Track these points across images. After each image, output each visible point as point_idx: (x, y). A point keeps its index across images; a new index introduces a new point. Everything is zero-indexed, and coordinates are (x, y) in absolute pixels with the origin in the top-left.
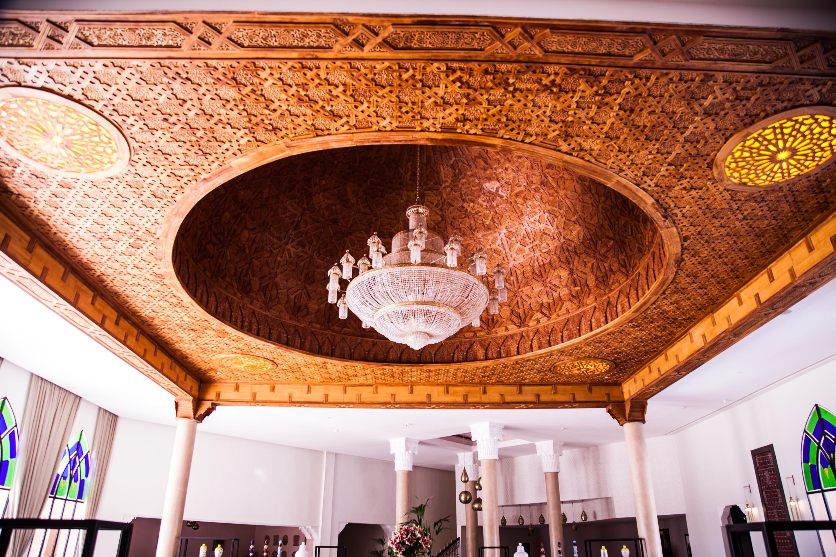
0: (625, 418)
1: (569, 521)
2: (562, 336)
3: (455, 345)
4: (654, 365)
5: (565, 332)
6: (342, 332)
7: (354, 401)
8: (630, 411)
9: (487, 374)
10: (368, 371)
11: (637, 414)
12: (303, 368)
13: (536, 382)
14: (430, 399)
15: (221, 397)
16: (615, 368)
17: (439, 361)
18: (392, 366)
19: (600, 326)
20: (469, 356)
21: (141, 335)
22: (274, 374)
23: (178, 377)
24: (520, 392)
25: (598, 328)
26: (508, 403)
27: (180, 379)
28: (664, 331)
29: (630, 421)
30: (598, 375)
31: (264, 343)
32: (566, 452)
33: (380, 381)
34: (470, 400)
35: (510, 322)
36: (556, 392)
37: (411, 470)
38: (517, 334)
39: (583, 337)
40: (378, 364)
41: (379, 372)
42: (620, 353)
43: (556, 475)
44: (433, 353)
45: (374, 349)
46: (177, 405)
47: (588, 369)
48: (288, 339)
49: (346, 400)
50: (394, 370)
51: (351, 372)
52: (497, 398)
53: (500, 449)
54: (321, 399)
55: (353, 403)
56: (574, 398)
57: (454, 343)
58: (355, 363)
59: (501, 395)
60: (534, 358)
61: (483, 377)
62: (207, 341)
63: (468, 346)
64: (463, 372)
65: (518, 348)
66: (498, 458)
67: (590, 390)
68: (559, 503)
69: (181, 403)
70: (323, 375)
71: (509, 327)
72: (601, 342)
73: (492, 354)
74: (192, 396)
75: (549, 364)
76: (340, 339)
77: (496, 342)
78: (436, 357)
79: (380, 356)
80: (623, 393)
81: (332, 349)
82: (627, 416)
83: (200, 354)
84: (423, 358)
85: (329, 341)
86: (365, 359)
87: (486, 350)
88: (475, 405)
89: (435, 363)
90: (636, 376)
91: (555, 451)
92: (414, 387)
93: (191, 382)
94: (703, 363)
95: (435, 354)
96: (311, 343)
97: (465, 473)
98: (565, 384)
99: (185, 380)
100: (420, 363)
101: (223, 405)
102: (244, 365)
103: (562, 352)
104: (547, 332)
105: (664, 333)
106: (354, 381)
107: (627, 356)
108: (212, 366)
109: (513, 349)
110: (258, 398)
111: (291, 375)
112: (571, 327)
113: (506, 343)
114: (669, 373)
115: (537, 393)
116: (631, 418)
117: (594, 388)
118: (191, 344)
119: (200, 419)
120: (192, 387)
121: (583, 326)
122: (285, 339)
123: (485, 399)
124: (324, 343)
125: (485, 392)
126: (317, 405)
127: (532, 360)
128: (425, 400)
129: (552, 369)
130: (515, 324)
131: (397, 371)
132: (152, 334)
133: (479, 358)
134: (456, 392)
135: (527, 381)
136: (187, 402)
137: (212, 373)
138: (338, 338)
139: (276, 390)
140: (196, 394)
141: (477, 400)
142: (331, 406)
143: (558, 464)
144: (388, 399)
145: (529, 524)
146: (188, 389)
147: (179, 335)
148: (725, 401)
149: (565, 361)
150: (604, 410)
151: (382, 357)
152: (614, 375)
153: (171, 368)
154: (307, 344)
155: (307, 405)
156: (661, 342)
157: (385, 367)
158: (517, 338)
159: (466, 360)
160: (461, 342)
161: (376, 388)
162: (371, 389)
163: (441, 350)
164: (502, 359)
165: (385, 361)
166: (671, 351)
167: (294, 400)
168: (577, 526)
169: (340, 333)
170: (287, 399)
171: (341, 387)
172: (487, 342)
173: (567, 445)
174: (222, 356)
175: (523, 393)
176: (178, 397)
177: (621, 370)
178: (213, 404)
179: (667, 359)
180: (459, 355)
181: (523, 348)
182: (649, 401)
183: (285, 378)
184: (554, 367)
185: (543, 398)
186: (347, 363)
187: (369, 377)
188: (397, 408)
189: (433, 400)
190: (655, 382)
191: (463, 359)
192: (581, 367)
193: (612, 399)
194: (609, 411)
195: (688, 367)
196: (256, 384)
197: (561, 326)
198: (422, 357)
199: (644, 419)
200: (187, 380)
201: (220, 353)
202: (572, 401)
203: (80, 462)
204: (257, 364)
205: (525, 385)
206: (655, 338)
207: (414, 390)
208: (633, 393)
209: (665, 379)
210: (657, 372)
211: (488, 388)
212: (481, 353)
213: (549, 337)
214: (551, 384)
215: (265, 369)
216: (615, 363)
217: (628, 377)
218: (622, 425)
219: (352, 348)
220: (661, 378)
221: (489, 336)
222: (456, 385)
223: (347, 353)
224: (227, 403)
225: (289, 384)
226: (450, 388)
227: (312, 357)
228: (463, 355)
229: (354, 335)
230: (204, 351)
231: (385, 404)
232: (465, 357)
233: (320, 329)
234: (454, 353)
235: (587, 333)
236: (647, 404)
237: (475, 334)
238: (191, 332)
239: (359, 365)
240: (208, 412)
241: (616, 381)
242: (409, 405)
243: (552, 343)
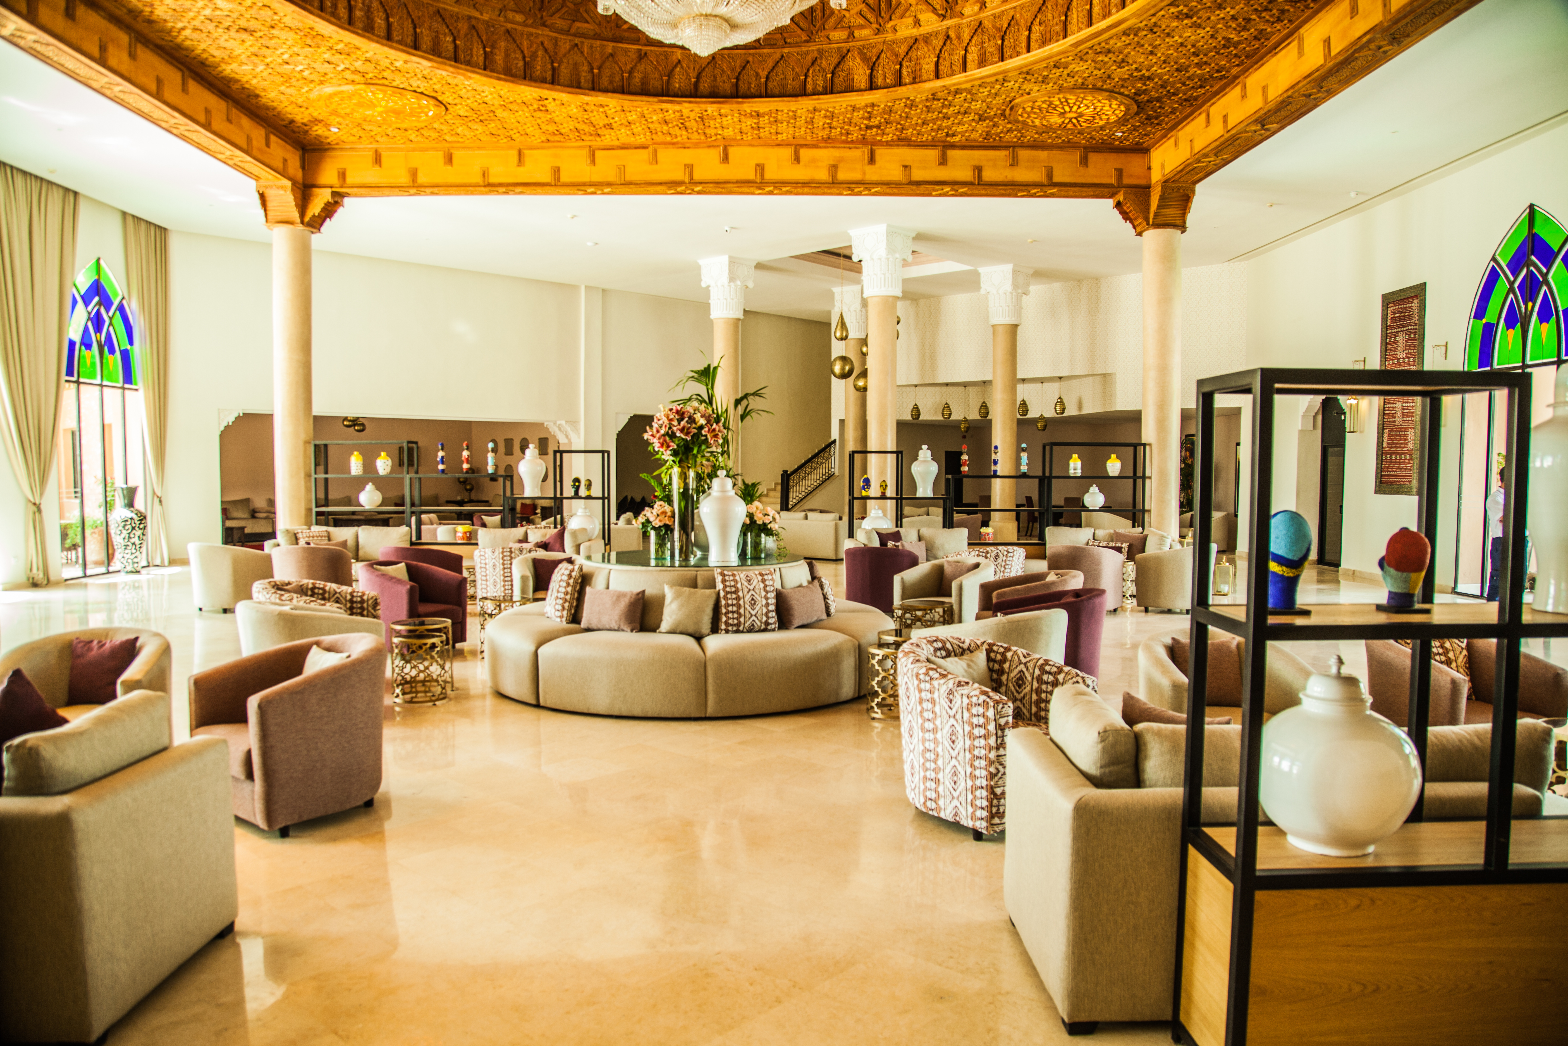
0: (1147, 219)
1: (1032, 414)
2: (1029, 38)
3: (809, 59)
4: (1217, 108)
5: (1036, 28)
6: (573, 30)
7: (611, 179)
8: (1159, 207)
9: (875, 121)
10: (633, 117)
11: (1172, 212)
12: (500, 113)
13: (975, 141)
14: (762, 175)
15: (349, 180)
16: (1137, 114)
17: (776, 91)
18: (679, 103)
19: (1110, 14)
20: (836, 80)
21: (139, 46)
22: (445, 128)
23: (249, 140)
24: (943, 161)
25: (1104, 17)
26: (918, 183)
27: (255, 143)
28: (1245, 29)
29: (1157, 226)
30: (1102, 128)
31: (405, 56)
32: (1037, 289)
33: (659, 138)
34: (842, 176)
35: (924, 7)
36: (1014, 163)
37: (742, 317)
38: (937, 33)
39: (1071, 39)
40: (651, 99)
41: (655, 118)
42: (1149, 78)
43: (1014, 329)
44: (763, 74)
45: (641, 67)
46: (262, 197)
47: (1081, 115)
48: (456, 47)
49: (596, 178)
50: (686, 112)
51: (598, 119)
52: (895, 174)
53: (905, 281)
54: (547, 178)
55: (609, 184)
56: (1050, 176)
57: (807, 53)
58: (602, 98)
59: (905, 167)
60: (968, 86)
61: (868, 127)
62: (286, 57)
63: (835, 60)
64: (825, 117)
65: (937, 64)
66: (900, 294)
67: (1085, 161)
68: (1014, 381)
69: (270, 194)
70: (544, 127)
71: (922, 17)
72: (1109, 51)
73: (885, 78)
74: (290, 179)
75: (999, 100)
76: (568, 46)
77: (892, 51)
78: (770, 84)
79: (655, 83)
80: (1149, 168)
81: (554, 69)
82: (1152, 215)
83: (282, 88)
84: (743, 87)
85: (546, 50)
86: (623, 90)
87: (872, 70)
88: (854, 187)
89: (767, 96)
90: (1180, 134)
91: (1015, 285)
92: (731, 150)
93: (279, 150)
94: (1316, 106)
95: (767, 78)
96: (507, 55)
97: (843, 325)
98: (1035, 146)
99: (268, 144)
100: (737, 97)
101: (356, 196)
102: (379, 109)
103: (1027, 73)
104: (999, 30)
105: (1245, 34)
106: (609, 139)
107: (1162, 86)
108: (315, 114)
109: (928, 66)
110: (422, 179)
111: (480, 128)
112: (1050, 16)
113: (913, 54)
114: (1242, 125)
115: (976, 163)
116: (1159, 220)
117: (1093, 157)
118: (255, 65)
119: (316, 224)
120: (285, 160)
121: (1074, 15)
122: (451, 47)
123: (872, 174)
124: (534, 55)
125: (872, 160)
126: (539, 189)
127: (965, 90)
128: (751, 175)
129: (1008, 112)
130: (934, 10)
131: (692, 115)
132: (163, 43)
133: (856, 85)
134: (814, 161)
135: (957, 139)
136: (282, 192)
137: (319, 130)
138: (565, 44)
139: (455, 160)
140: (299, 175)
141: (857, 176)
142: (567, 190)
143: (1018, 309)
144: (679, 175)
145: (961, 418)
146: (279, 165)
147: (222, 42)
148: (1353, 195)
149: (1033, 94)
150: (1110, 202)
151: (658, 84)
152: (1135, 128)
153: (229, 120)
154: (499, 58)
155: (519, 189)
156: (1236, 56)
157: (665, 106)
158: (937, 42)
159: (830, 90)
160: (821, 52)
161: (655, 152)
162: (644, 154)
163: (779, 70)
164: (904, 89)
165: (665, 92)
166: (1255, 79)
167: (492, 180)
168: (1047, 423)
169: (567, 32)
170: (478, 179)
171: (585, 152)
172: (875, 51)
173: (1040, 275)
174: (328, 90)
175: (949, 164)
176: (263, 182)
177: (1149, 118)
178: (334, 194)
179: (1244, 96)
180: (817, 80)
181: (948, 63)
182: (1199, 187)
183: (470, 134)
184: (1012, 109)
185: (989, 175)
186: (586, 99)
187: (637, 128)
188: (699, 193)
189: (769, 175)
190: (1212, 146)
191: (825, 88)
192: (1067, 109)
193: (1126, 181)
194: (1118, 205)
195: (1284, 113)
196: (414, 150)
197: (1029, 16)
198: (741, 83)
199: (1185, 223)
200: (272, 145)
201: (321, 83)
202: (1046, 182)
203: (111, 319)
204: (404, 105)
205: (953, 146)
206: (1224, 46)
207: (730, 156)
208: (1168, 170)
209: (1233, 139)
210: (1221, 124)
211: (880, 152)
212: (860, 75)
213: (1003, 40)
214: (1007, 147)
215: (424, 118)
216: (1136, 101)
217: (1164, 136)
218: (1140, 234)
219: (595, 65)
220: (1227, 136)
221: (879, 38)
222: (815, 146)
223: (585, 76)
224: (362, 191)
225: (479, 148)
226: (803, 152)
227: (511, 85)
228: (825, 81)
229: (597, 37)
230: (287, 79)
231: (673, 186)
232: (829, 85)
233: (524, 24)
234: (806, 76)
235: (1080, 29)
236: (1193, 192)
237: (852, 34)
238: (245, 36)
239: (613, 102)
240: (329, 211)
241: (1138, 143)
242: (720, 187)
243: (1007, 52)
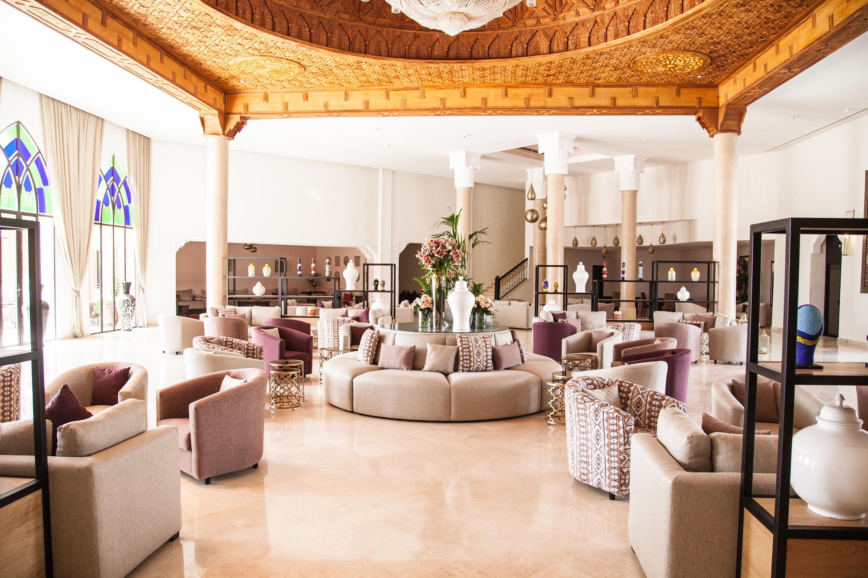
0: (716, 127)
1: (646, 244)
2: (645, 21)
3: (514, 36)
4: (761, 60)
5: (649, 15)
6: (377, 23)
7: (397, 107)
8: (724, 120)
9: (552, 72)
10: (411, 71)
11: (732, 123)
12: (335, 70)
13: (612, 82)
14: (486, 104)
15: (250, 110)
16: (711, 64)
17: (494, 56)
18: (438, 63)
19: (694, 5)
20: (529, 48)
21: (138, 38)
22: (304, 80)
23: (196, 88)
24: (593, 94)
25: (691, 8)
26: (578, 108)
27: (199, 90)
28: (778, 12)
29: (723, 131)
30: (689, 73)
31: (282, 40)
32: (649, 170)
33: (426, 83)
34: (533, 104)
35: (582, 5)
36: (636, 95)
37: (473, 186)
38: (590, 19)
39: (670, 21)
40: (421, 61)
41: (423, 72)
42: (718, 43)
43: (634, 193)
44: (487, 46)
45: (416, 43)
46: (202, 120)
47: (676, 66)
48: (311, 34)
49: (389, 107)
50: (441, 68)
51: (391, 73)
52: (564, 102)
53: (569, 165)
54: (361, 107)
55: (397, 110)
56: (657, 103)
57: (512, 33)
58: (393, 61)
59: (570, 98)
60: (608, 50)
61: (548, 75)
62: (217, 42)
63: (529, 37)
64: (523, 70)
65: (589, 38)
66: (567, 173)
67: (678, 93)
68: (635, 224)
69: (207, 118)
70: (360, 78)
71: (581, 10)
72: (694, 28)
73: (558, 47)
74: (217, 110)
75: (627, 58)
76: (374, 32)
77: (563, 30)
78: (490, 51)
79: (424, 52)
80: (718, 97)
81: (366, 45)
82: (719, 125)
83: (214, 59)
84: (475, 54)
85: (361, 35)
86: (405, 56)
87: (551, 42)
88: (540, 110)
89: (489, 58)
90: (737, 76)
91: (636, 167)
92: (468, 90)
93: (212, 94)
94: (823, 57)
95: (489, 48)
96: (340, 38)
97: (532, 191)
98: (648, 85)
99: (206, 91)
100: (471, 59)
101: (254, 119)
102: (267, 70)
103: (643, 42)
104: (627, 17)
105: (778, 15)
106: (397, 84)
107: (726, 48)
108: (232, 73)
109: (584, 39)
110: (290, 109)
111: (324, 79)
112: (657, 8)
113: (575, 32)
114: (776, 70)
115: (613, 96)
116: (725, 127)
117: (683, 91)
118: (200, 47)
119: (232, 134)
120: (215, 99)
121: (672, 7)
122: (308, 34)
123: (550, 102)
124: (355, 38)
125: (550, 95)
126: (357, 114)
127: (606, 52)
128: (479, 104)
129: (632, 65)
130: (588, 6)
131: (445, 70)
132: (151, 36)
133: (541, 51)
134: (516, 95)
135: (601, 81)
136: (213, 117)
137: (234, 82)
138: (372, 31)
139: (309, 98)
140: (223, 107)
141: (541, 104)
142: (373, 114)
143: (638, 181)
144: (437, 105)
145: (602, 246)
146: (211, 102)
147: (182, 35)
148: (847, 110)
149: (647, 54)
150: (694, 118)
151: (425, 52)
152: (709, 73)
153: (185, 78)
154: (335, 39)
155: (345, 114)
156: (773, 28)
157: (429, 65)
158: (590, 25)
159: (526, 54)
160: (520, 32)
161: (423, 92)
162: (417, 93)
163: (496, 43)
164: (569, 52)
165: (430, 57)
166: (785, 42)
167: (330, 109)
168: (654, 249)
169: (374, 24)
170: (322, 108)
171: (383, 92)
172: (552, 31)
173: (651, 161)
174: (239, 59)
175: (596, 96)
176: (203, 112)
177: (718, 67)
178: (242, 118)
179: (777, 52)
180: (518, 48)
181: (596, 37)
182: (749, 108)
183: (318, 83)
184: (634, 63)
185: (620, 102)
186: (384, 62)
187: (413, 78)
188: (449, 115)
189: (490, 104)
190: (758, 83)
191: (523, 53)
192: (668, 62)
193: (704, 104)
194: (699, 119)
195: (803, 61)
196: (286, 92)
197: (645, 8)
198: (473, 52)
199: (740, 129)
200: (208, 91)
201: (236, 56)
202: (655, 106)
203: (119, 189)
204: (281, 67)
205: (599, 86)
206: (765, 23)
207: (467, 93)
208: (729, 97)
209: (770, 78)
210: (763, 70)
211: (555, 90)
212: (544, 45)
213: (629, 23)
214: (631, 86)
215: (292, 74)
216: (710, 57)
217: (727, 77)
218: (712, 136)
219: (390, 42)
220: (767, 76)
221: (555, 23)
222: (517, 87)
223: (384, 49)
224: (257, 116)
225: (323, 91)
226: (509, 90)
227: (342, 55)
228: (523, 49)
229: (391, 26)
230: (217, 54)
231: (433, 111)
232: (525, 51)
233: (349, 20)
234: (512, 46)
235: (676, 15)
236: (745, 110)
237: (539, 22)
238: (195, 31)
239: (399, 63)
240: (239, 127)
241: (711, 82)
242: (461, 111)
243: (632, 30)
